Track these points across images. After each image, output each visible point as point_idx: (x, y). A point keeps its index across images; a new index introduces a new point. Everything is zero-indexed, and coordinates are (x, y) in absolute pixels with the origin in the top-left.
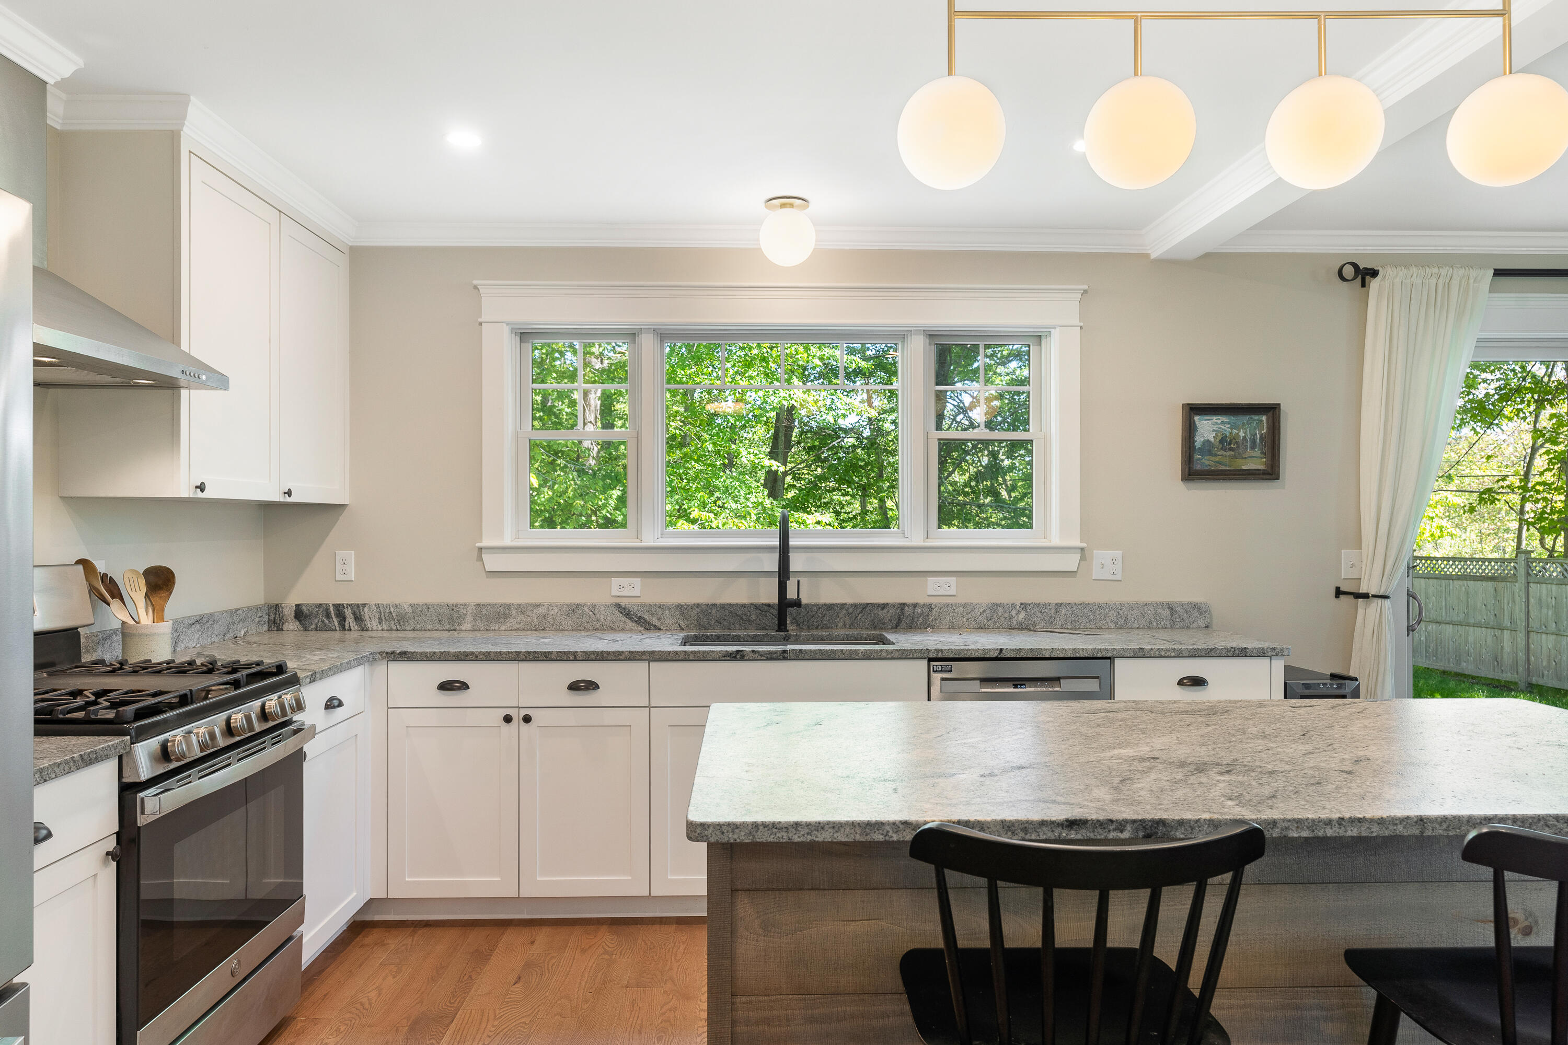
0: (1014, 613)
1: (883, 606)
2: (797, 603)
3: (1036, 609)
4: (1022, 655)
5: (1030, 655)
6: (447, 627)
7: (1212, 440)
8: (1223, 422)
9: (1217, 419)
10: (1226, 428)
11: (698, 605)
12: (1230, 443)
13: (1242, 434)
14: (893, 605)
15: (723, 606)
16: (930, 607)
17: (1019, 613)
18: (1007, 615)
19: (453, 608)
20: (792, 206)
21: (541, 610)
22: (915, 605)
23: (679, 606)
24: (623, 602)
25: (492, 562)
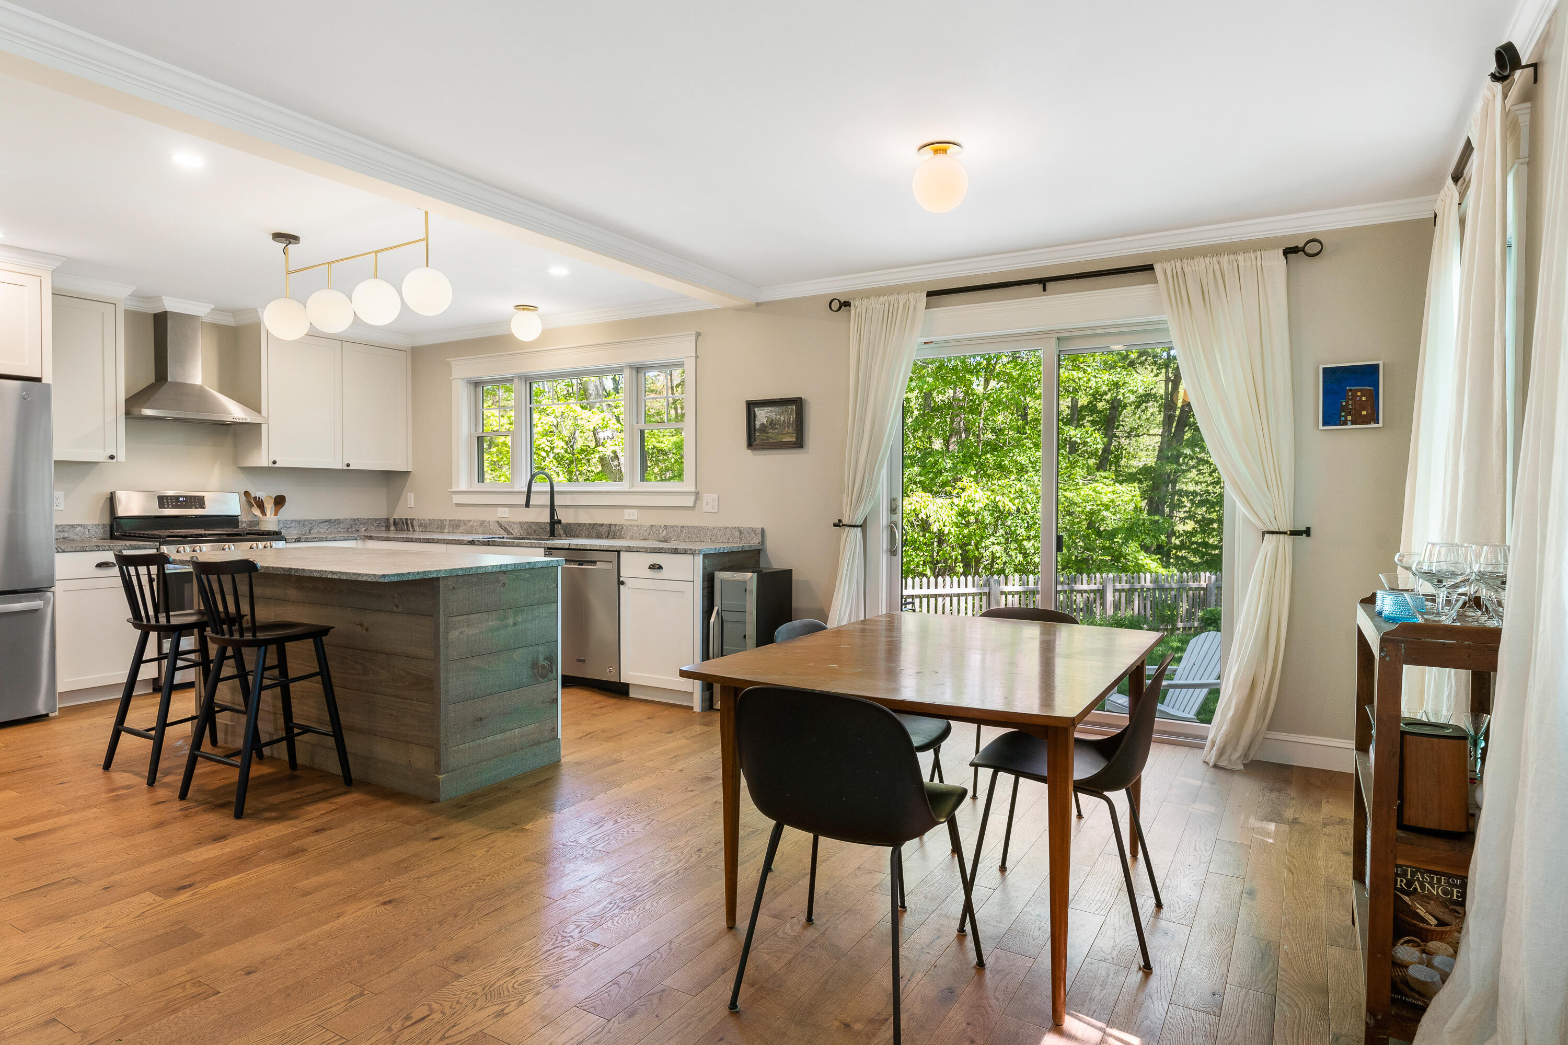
0: (661, 531)
1: (602, 525)
2: (559, 522)
3: (671, 529)
4: (578, 547)
5: (581, 548)
6: (440, 531)
7: (765, 423)
8: (771, 411)
9: (768, 409)
10: (773, 415)
11: (527, 523)
12: (775, 425)
13: (782, 419)
14: (606, 525)
15: (537, 523)
16: (622, 526)
17: (663, 531)
18: (657, 532)
19: (442, 521)
20: (529, 310)
21: (471, 523)
22: (616, 525)
23: (520, 523)
24: (499, 520)
25: (457, 499)
